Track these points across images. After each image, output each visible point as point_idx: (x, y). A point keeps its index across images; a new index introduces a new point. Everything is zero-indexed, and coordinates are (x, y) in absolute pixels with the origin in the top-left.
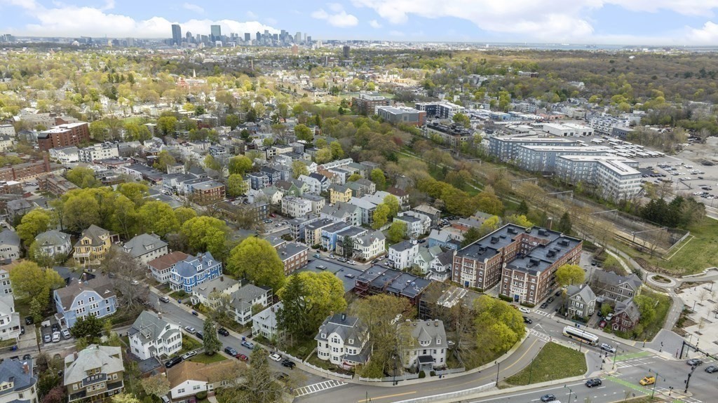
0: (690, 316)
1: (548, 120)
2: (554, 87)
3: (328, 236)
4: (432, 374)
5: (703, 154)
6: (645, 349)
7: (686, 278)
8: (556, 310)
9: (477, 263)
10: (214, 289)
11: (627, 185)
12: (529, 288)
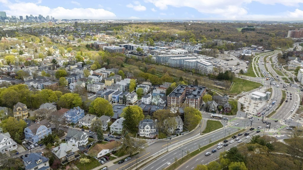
0: (243, 106)
1: (170, 49)
2: (168, 36)
3: (115, 97)
4: (180, 134)
5: (225, 57)
6: (236, 117)
7: (238, 95)
8: (205, 110)
9: (177, 98)
10: (89, 119)
11: (209, 69)
12: (195, 104)
